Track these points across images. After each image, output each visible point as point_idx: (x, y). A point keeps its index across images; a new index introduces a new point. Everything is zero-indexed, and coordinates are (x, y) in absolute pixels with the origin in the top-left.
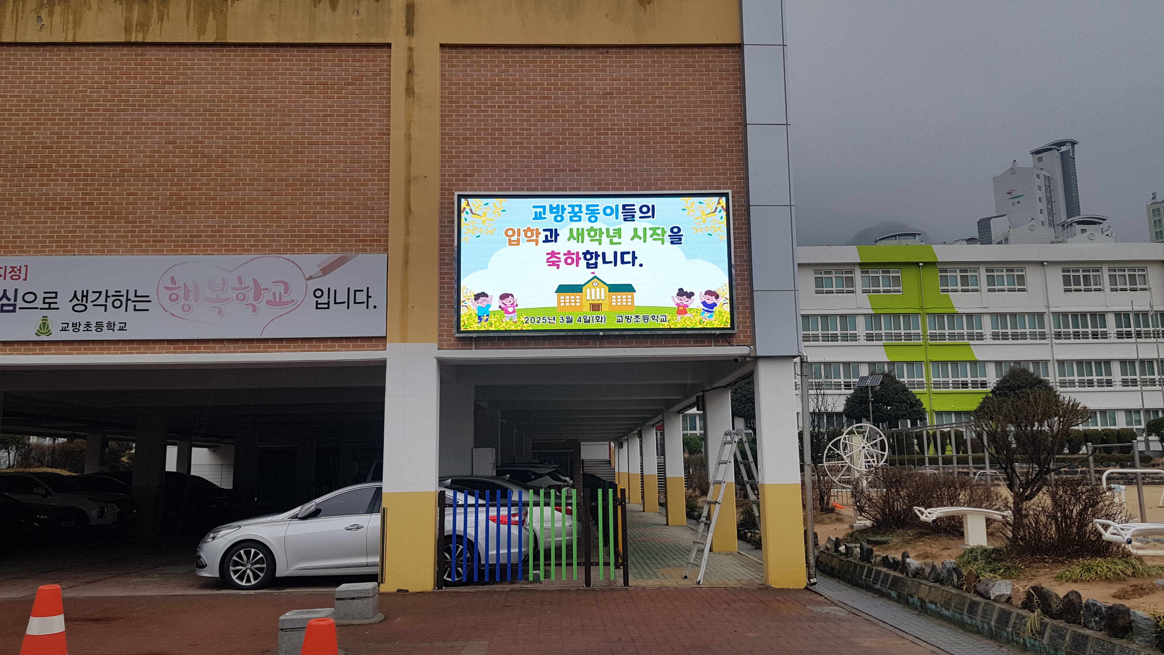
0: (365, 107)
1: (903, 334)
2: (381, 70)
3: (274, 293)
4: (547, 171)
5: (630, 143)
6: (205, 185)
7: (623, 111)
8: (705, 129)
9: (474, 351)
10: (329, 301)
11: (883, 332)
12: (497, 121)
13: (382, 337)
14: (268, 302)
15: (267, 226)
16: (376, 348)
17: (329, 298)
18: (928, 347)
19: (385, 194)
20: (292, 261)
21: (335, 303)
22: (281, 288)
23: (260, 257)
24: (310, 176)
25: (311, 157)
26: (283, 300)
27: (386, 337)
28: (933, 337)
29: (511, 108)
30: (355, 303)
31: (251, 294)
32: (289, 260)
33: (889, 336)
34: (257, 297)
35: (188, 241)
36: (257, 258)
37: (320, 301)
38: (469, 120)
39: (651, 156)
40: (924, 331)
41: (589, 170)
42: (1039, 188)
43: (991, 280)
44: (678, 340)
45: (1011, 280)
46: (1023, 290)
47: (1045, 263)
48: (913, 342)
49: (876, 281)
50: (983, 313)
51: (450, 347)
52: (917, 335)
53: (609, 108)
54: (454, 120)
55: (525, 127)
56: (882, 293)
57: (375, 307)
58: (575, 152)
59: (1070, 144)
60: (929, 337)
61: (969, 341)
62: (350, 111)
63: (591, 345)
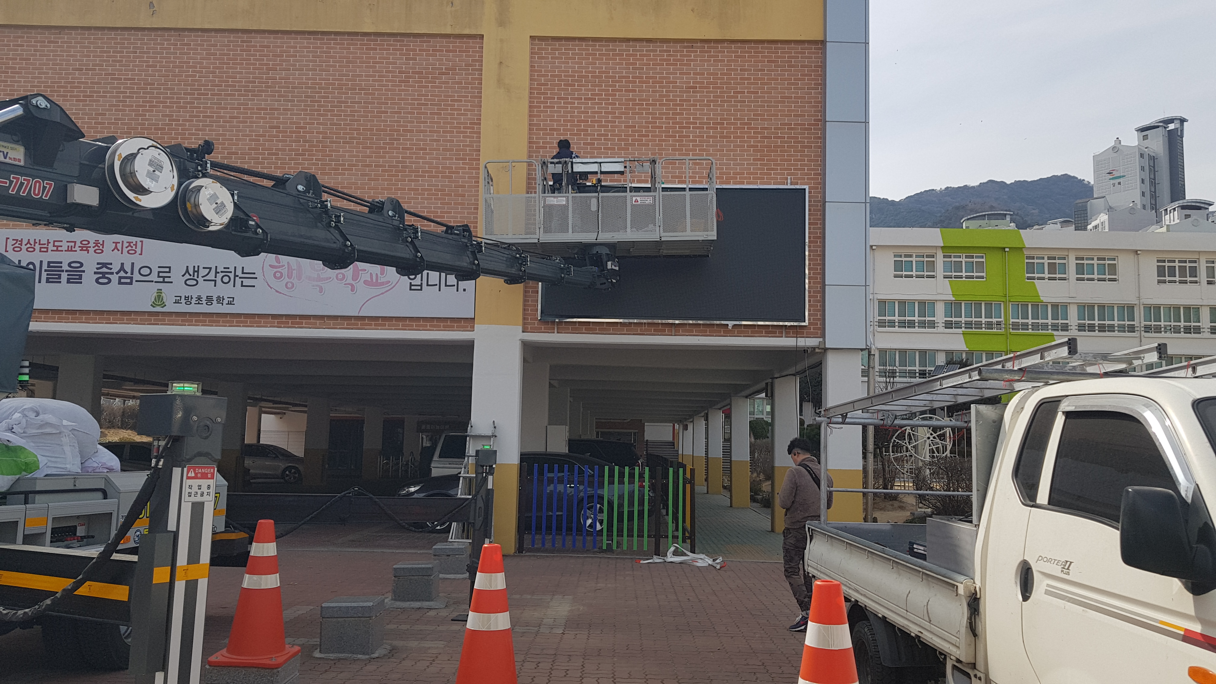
0: (458, 96)
1: (983, 322)
2: (473, 61)
3: (371, 274)
5: (711, 137)
7: (705, 105)
8: (785, 124)
9: (556, 334)
10: (422, 283)
11: (963, 319)
12: (583, 112)
13: (471, 319)
14: (365, 282)
16: (465, 329)
17: (422, 280)
18: (1009, 336)
19: (475, 182)
21: (428, 285)
22: (378, 269)
24: (405, 162)
25: (406, 144)
26: (379, 281)
27: (474, 319)
28: (1015, 326)
29: (597, 101)
30: (446, 285)
31: (349, 274)
33: (969, 325)
34: (355, 277)
37: (413, 282)
38: (556, 112)
39: (731, 150)
40: (1006, 319)
42: (1143, 169)
43: (1080, 269)
44: (750, 330)
45: (1102, 269)
46: (1114, 280)
47: (1139, 252)
48: (993, 330)
49: (958, 266)
50: (1069, 303)
51: (534, 330)
52: (998, 324)
53: (692, 103)
54: (542, 112)
55: (610, 119)
56: (964, 279)
57: (464, 290)
58: (657, 145)
59: (1178, 121)
60: (1011, 326)
61: (1053, 332)
62: (443, 101)
63: (667, 333)
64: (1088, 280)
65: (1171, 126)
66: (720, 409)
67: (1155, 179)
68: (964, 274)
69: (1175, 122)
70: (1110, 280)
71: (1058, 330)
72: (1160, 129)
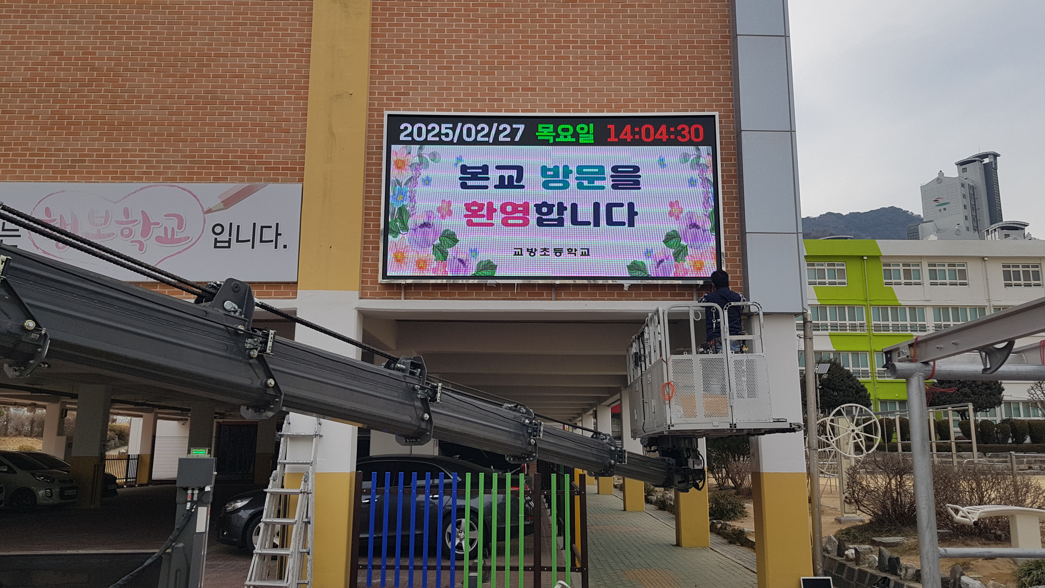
0: (284, 14)
1: (848, 324)
3: (166, 229)
4: (495, 90)
5: (596, 58)
6: (92, 102)
7: (588, 21)
8: (686, 42)
9: (403, 301)
10: (230, 239)
11: (829, 322)
12: (437, 31)
13: (293, 283)
14: (158, 239)
15: (163, 151)
16: (285, 296)
17: (230, 235)
18: (872, 337)
19: (303, 115)
20: (189, 191)
21: (238, 241)
22: (174, 223)
23: (151, 186)
24: (216, 92)
25: (218, 71)
26: (175, 237)
27: (297, 283)
28: (877, 328)
29: (454, 17)
30: (261, 241)
31: (138, 229)
32: (185, 190)
33: (834, 327)
34: (145, 233)
35: (70, 167)
36: (148, 187)
37: (219, 238)
38: (404, 30)
39: (621, 74)
40: (869, 322)
41: (547, 90)
42: (964, 196)
43: (933, 274)
44: (651, 292)
45: (953, 274)
46: (965, 284)
47: (986, 259)
48: (857, 332)
49: (821, 274)
50: (925, 306)
51: (374, 296)
52: (862, 326)
53: (571, 18)
54: (387, 30)
55: (471, 38)
56: (827, 285)
57: (285, 247)
58: (529, 68)
59: (992, 156)
60: (873, 328)
61: (912, 333)
62: (265, 19)
63: (545, 297)
64: (941, 284)
65: (986, 161)
66: (608, 406)
67: (975, 205)
68: (827, 281)
69: (990, 156)
70: (961, 284)
71: (916, 331)
72: (977, 162)
